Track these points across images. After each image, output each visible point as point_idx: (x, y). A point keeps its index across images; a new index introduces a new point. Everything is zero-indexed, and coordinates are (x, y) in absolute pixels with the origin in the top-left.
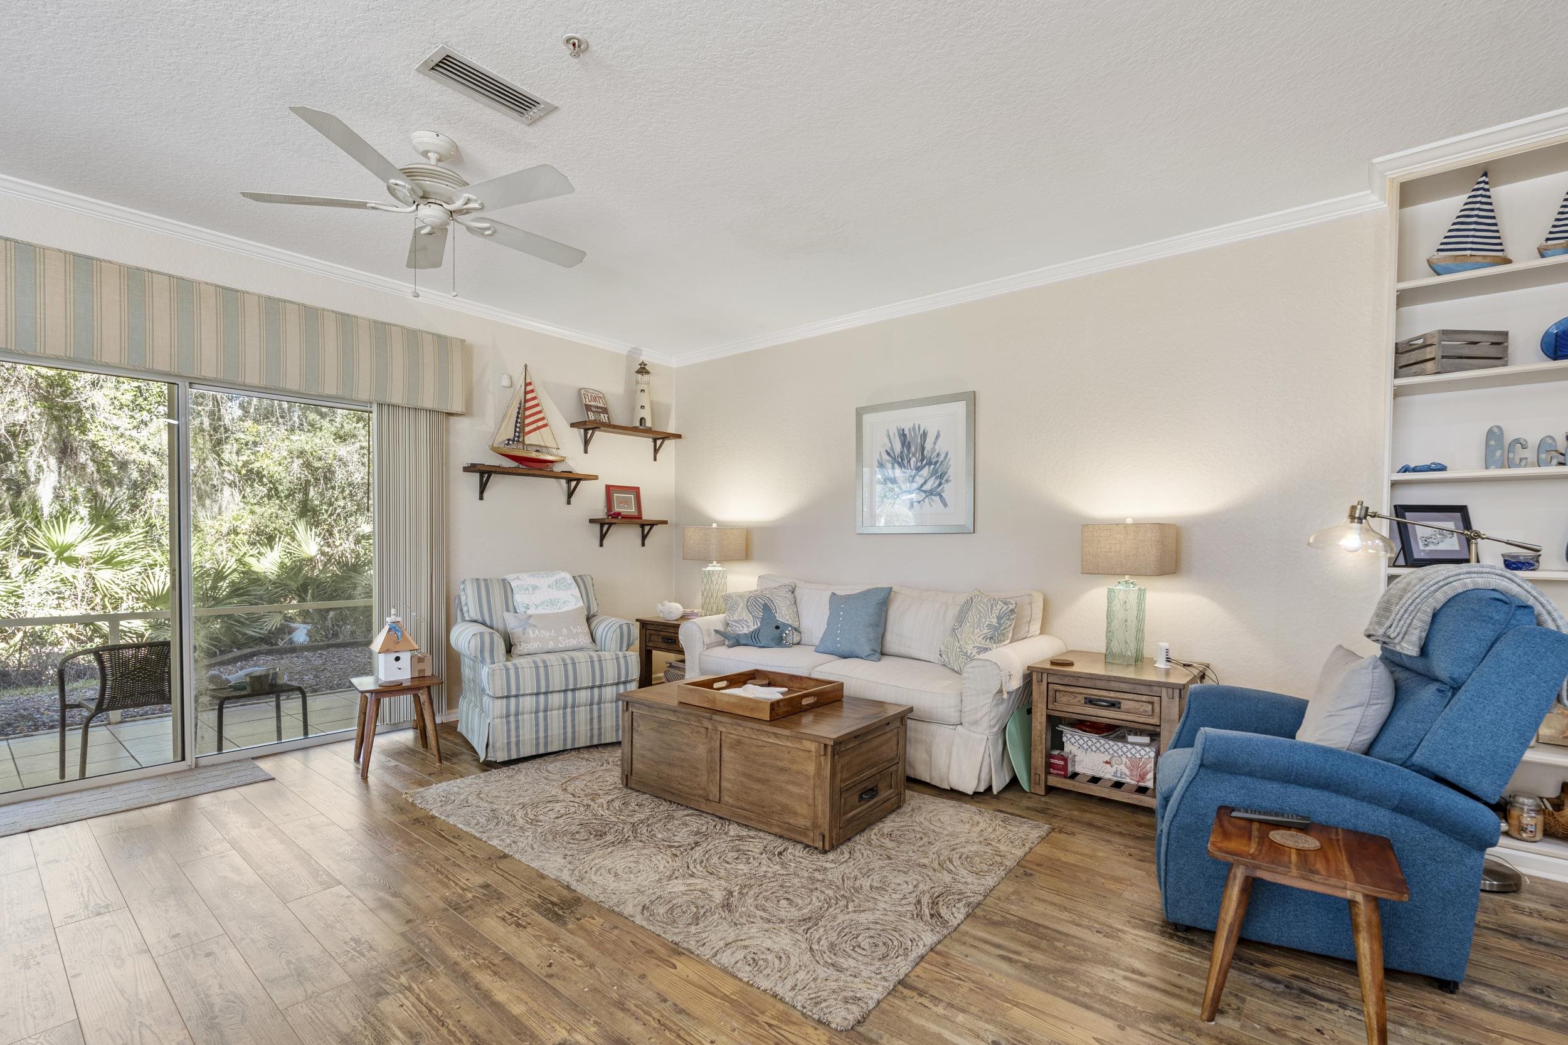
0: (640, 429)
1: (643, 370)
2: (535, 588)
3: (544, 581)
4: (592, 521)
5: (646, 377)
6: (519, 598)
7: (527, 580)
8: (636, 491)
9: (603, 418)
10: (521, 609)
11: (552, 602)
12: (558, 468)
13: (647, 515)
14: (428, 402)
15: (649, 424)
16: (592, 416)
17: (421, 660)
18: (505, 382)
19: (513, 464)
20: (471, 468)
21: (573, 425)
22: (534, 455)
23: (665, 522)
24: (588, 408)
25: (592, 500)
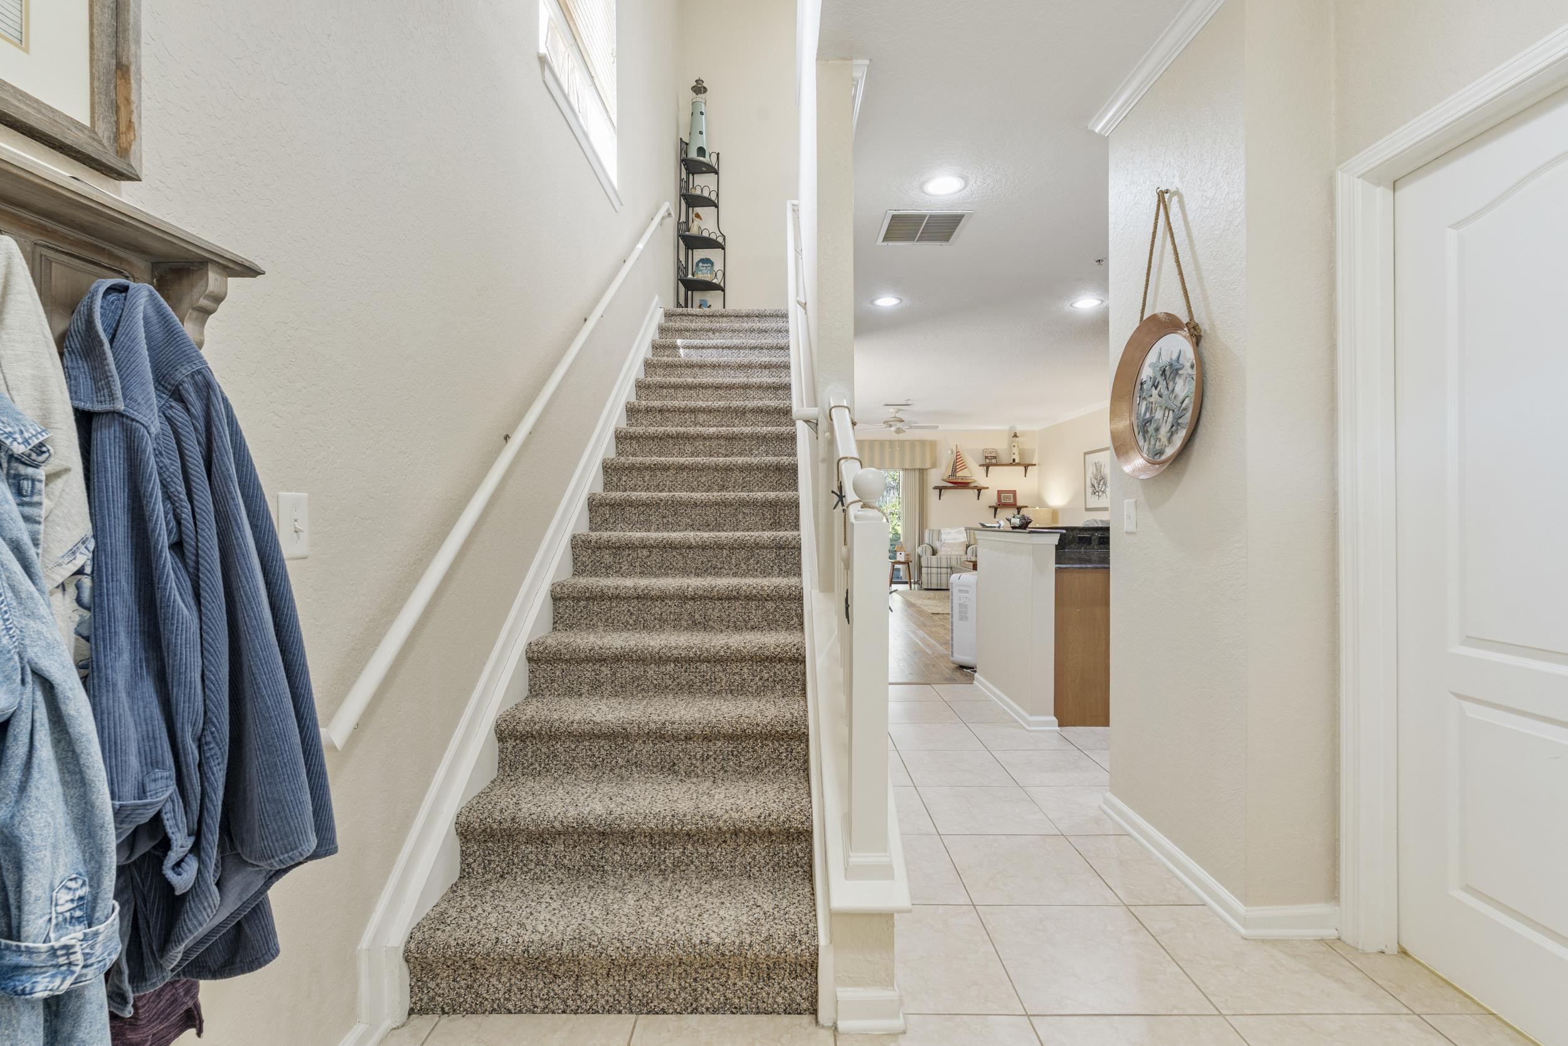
0: (1013, 463)
1: (1015, 436)
2: (950, 533)
3: (953, 531)
4: (990, 507)
5: (1017, 439)
6: (943, 537)
7: (948, 530)
8: (1014, 492)
9: (994, 461)
10: (943, 541)
11: (955, 539)
12: (972, 485)
13: (1019, 504)
14: (918, 466)
15: (1017, 461)
16: (988, 461)
17: (907, 555)
18: (950, 452)
19: (952, 485)
20: (936, 488)
21: (980, 466)
22: (960, 481)
23: (1026, 507)
24: (986, 457)
25: (990, 497)
